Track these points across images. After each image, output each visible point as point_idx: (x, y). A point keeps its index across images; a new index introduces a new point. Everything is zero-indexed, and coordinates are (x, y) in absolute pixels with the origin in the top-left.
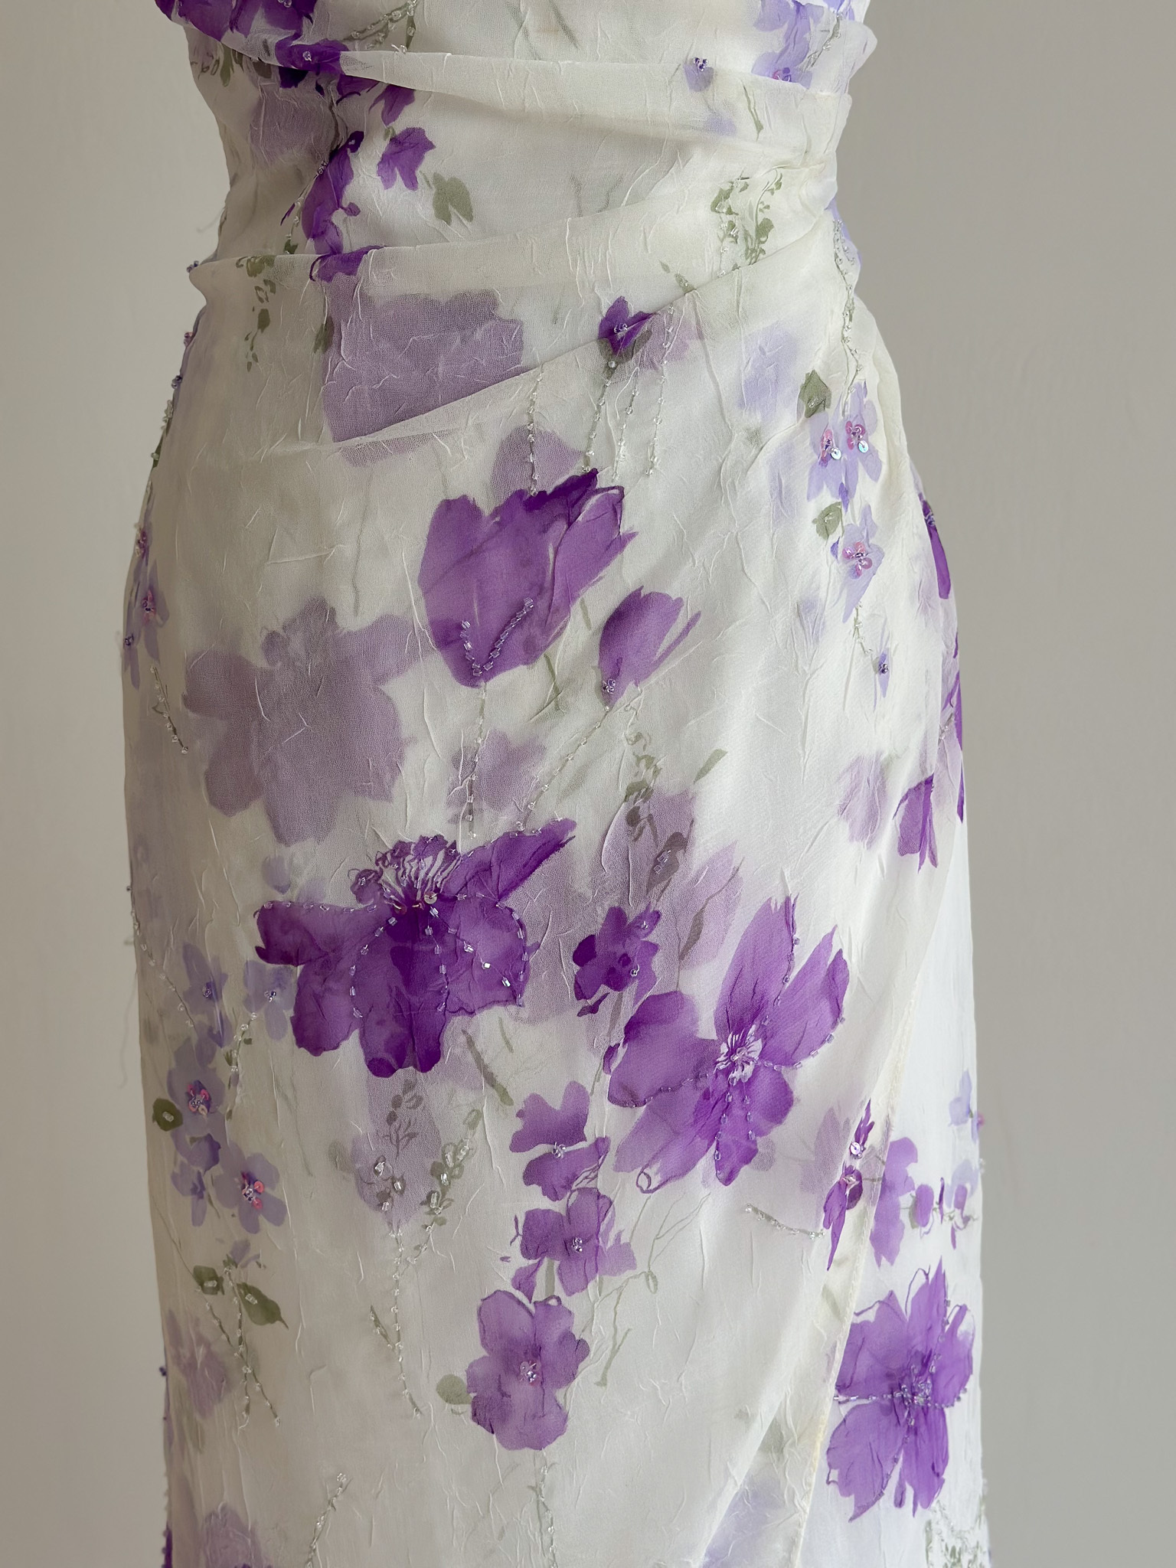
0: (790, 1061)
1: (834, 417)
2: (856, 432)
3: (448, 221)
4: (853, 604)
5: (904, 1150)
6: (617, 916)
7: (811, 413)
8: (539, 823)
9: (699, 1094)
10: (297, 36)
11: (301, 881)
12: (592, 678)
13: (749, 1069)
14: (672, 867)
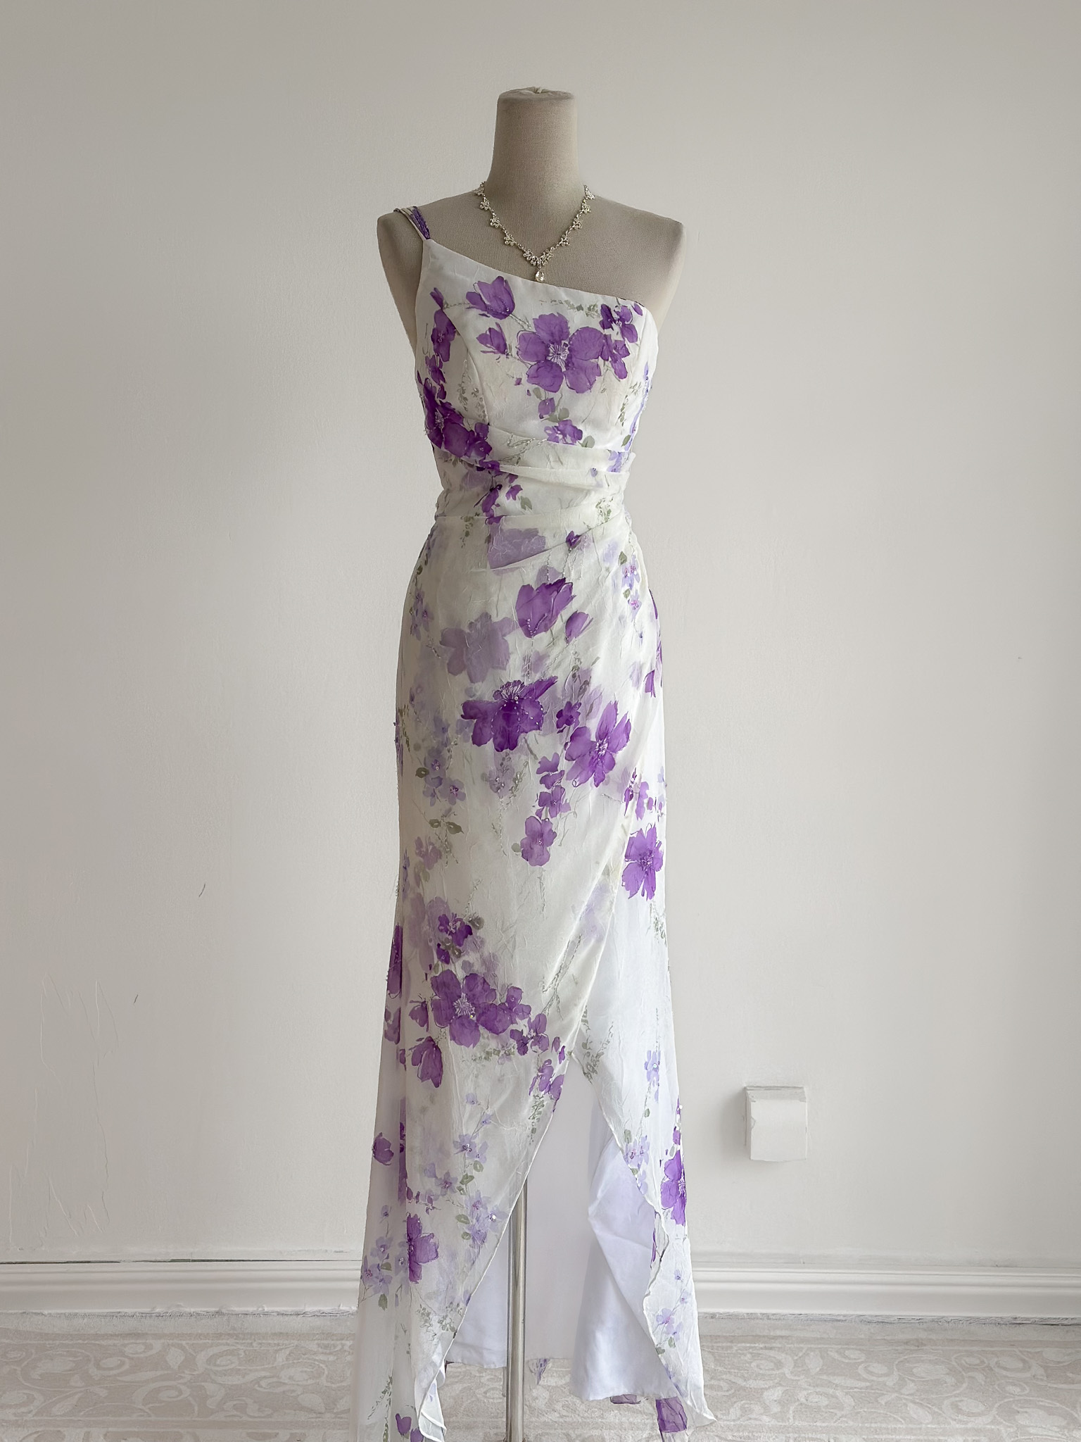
0: (615, 751)
1: (628, 564)
2: (633, 569)
3: (525, 509)
4: (634, 618)
5: (645, 785)
6: (569, 704)
7: (622, 563)
8: (547, 677)
9: (590, 758)
10: (485, 459)
11: (478, 694)
12: (564, 636)
13: (604, 752)
14: (585, 690)
